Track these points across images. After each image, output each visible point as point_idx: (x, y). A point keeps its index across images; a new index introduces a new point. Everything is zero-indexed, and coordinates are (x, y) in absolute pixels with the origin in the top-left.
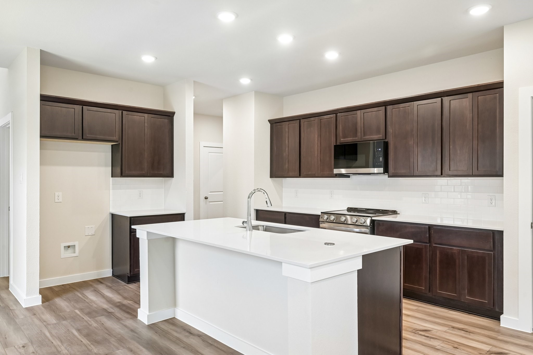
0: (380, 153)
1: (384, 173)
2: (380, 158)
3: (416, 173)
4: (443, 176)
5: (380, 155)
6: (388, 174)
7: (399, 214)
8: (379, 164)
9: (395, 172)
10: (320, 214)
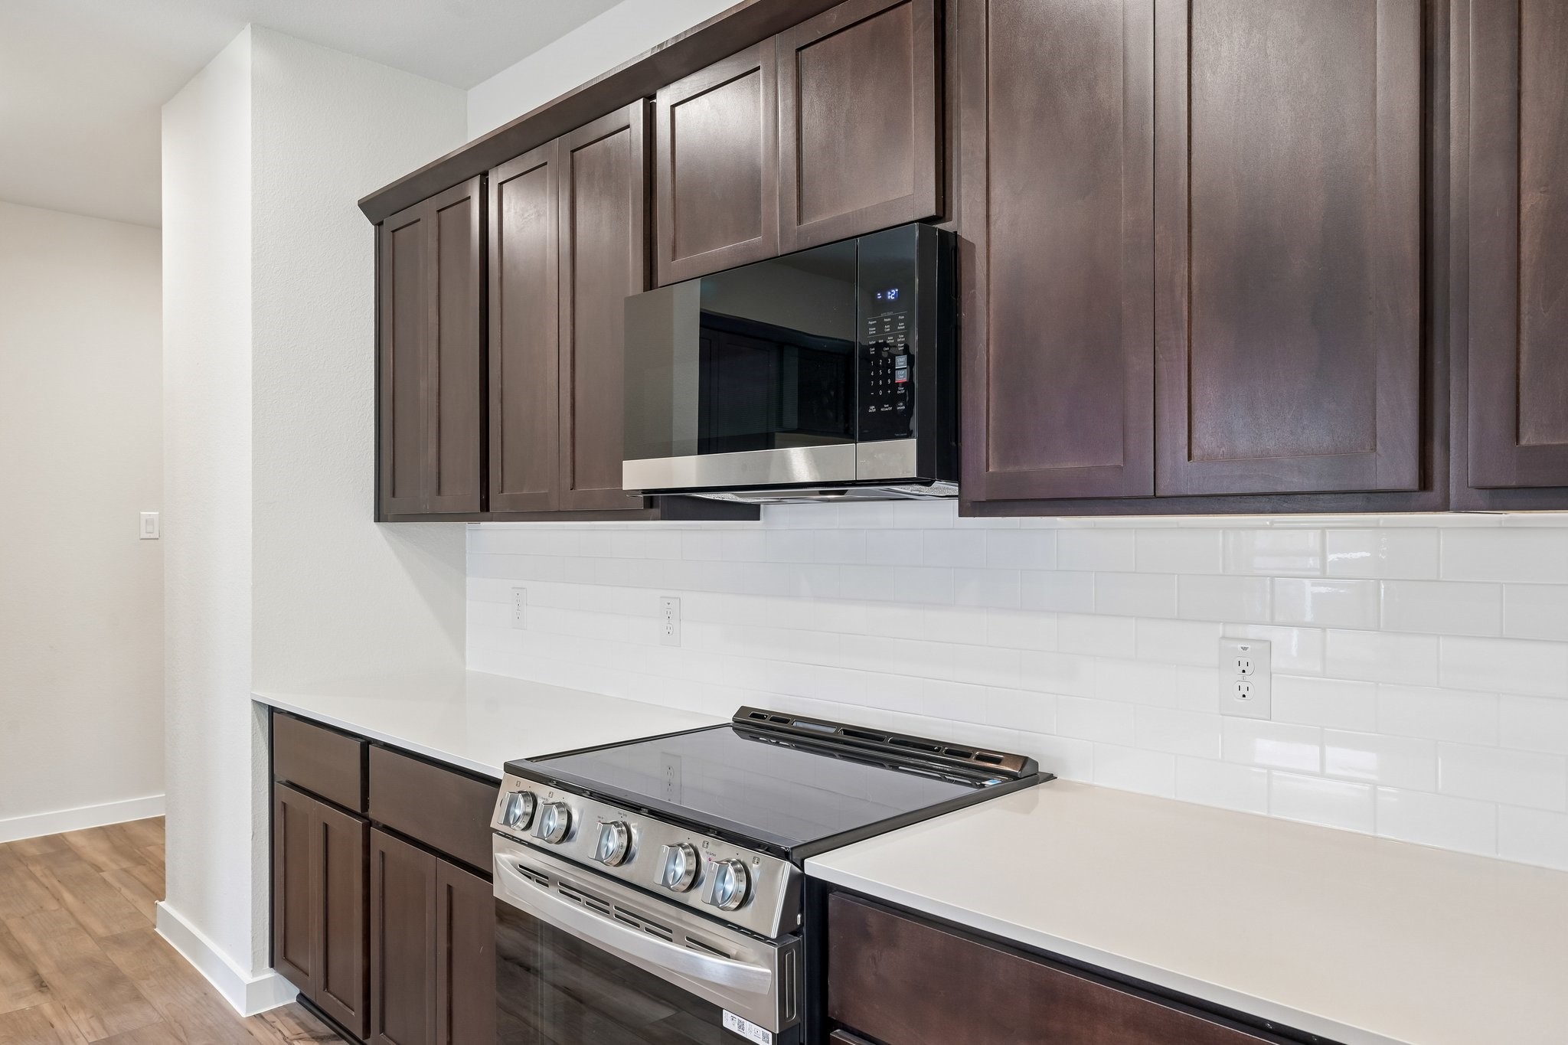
0: (894, 323)
1: (928, 484)
2: (893, 361)
3: (1178, 475)
4: (1435, 494)
5: (896, 337)
6: (960, 487)
7: (1051, 777)
8: (887, 408)
9: (1011, 469)
10: (499, 773)
